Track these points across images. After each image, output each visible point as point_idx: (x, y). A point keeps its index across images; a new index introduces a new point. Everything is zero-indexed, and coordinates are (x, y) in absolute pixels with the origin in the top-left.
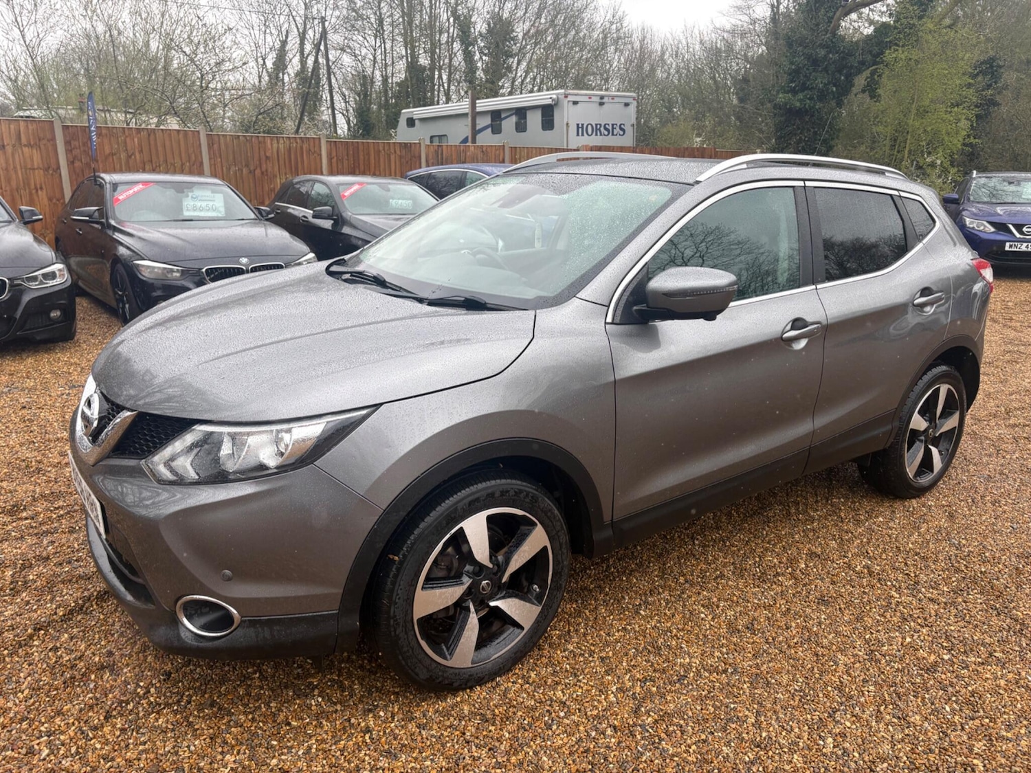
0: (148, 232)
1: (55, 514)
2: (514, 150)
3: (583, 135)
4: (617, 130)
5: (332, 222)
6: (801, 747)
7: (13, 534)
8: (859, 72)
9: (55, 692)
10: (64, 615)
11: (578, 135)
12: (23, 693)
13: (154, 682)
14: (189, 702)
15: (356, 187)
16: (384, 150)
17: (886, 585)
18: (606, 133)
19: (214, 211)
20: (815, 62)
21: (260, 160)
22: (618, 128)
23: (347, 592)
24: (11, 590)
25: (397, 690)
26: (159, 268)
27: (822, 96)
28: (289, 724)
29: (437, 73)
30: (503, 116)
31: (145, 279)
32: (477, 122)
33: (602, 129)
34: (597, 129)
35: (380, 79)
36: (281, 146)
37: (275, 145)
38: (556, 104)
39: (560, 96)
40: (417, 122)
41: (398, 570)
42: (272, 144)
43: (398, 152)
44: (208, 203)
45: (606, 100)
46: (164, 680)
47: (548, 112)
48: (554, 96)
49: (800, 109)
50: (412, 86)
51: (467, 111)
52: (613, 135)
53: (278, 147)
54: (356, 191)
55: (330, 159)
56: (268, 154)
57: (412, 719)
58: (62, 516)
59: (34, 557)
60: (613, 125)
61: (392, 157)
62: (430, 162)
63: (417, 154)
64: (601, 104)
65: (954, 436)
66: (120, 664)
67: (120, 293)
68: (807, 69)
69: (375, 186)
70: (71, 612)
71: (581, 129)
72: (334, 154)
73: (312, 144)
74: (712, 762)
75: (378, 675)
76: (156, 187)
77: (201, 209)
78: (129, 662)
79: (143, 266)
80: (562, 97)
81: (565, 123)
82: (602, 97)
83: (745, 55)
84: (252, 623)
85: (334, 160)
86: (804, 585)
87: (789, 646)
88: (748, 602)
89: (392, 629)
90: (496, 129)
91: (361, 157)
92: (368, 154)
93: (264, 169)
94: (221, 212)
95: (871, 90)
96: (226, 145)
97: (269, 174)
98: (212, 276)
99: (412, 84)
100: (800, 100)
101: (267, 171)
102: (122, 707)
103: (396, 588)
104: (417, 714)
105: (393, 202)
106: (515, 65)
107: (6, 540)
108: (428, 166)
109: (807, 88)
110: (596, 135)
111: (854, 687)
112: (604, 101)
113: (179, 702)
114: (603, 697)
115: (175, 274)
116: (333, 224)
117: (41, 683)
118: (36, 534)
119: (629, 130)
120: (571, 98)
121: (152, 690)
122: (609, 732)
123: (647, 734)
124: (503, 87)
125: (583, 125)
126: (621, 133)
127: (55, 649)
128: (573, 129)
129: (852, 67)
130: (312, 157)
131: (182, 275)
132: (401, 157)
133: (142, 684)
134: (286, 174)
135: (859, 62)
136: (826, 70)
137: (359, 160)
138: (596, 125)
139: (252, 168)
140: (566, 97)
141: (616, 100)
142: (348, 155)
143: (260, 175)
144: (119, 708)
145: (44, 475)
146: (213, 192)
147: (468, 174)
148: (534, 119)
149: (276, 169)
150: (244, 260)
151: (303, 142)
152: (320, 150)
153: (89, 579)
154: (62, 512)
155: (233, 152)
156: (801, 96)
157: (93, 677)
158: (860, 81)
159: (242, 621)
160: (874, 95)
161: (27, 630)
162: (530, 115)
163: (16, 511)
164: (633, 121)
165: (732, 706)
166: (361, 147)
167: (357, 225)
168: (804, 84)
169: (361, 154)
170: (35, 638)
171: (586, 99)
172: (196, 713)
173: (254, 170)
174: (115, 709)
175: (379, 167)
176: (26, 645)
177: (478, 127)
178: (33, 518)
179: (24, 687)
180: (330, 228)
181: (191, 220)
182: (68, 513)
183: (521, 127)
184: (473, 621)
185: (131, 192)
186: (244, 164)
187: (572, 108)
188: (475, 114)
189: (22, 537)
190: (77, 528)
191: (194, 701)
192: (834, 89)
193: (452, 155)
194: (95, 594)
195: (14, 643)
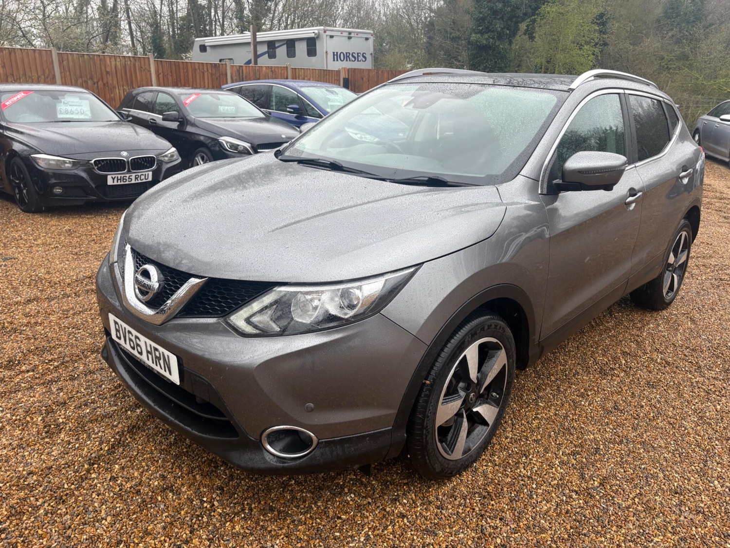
0: (39, 131)
1: (51, 365)
2: (294, 70)
3: (337, 60)
4: (361, 58)
5: (178, 123)
6: (702, 490)
7: (23, 385)
8: (523, 20)
9: (135, 516)
10: (109, 449)
11: (334, 60)
12: (106, 520)
13: (214, 496)
14: (251, 510)
15: (194, 97)
16: (199, 68)
17: (682, 370)
18: (353, 59)
19: (82, 114)
20: (495, 13)
21: (101, 74)
22: (361, 56)
23: (400, 411)
24: (46, 433)
25: (405, 481)
26: (54, 160)
27: (500, 37)
28: (339, 518)
29: (213, 11)
30: (277, 45)
31: (42, 169)
32: (258, 49)
33: (351, 56)
34: (347, 56)
35: (168, 14)
36: (118, 64)
37: (113, 63)
38: (318, 37)
39: (320, 31)
40: (208, 48)
41: (430, 391)
42: (110, 62)
43: (210, 71)
44: (77, 107)
45: (352, 35)
46: (221, 494)
47: (311, 44)
48: (316, 31)
49: (486, 45)
50: (195, 21)
51: (249, 40)
52: (358, 61)
53: (116, 64)
54: (194, 100)
55: (158, 75)
56: (108, 70)
57: (430, 503)
58: (58, 366)
59: (54, 404)
60: (358, 53)
61: (206, 74)
62: (234, 78)
63: (224, 73)
64: (350, 38)
65: (683, 267)
66: (176, 485)
67: (17, 181)
68: (490, 17)
69: (208, 96)
70: (113, 446)
71: (336, 56)
72: (161, 71)
73: (142, 62)
74: (655, 509)
75: (385, 471)
76: (35, 94)
77: (72, 113)
78: (184, 482)
79: (40, 159)
80: (321, 32)
81: (325, 51)
82: (350, 33)
83: (430, 7)
84: (328, 444)
85: (161, 76)
86: (633, 375)
87: (649, 420)
88: (604, 390)
89: (424, 437)
90: (272, 55)
91: (182, 74)
92: (187, 71)
93: (105, 81)
94: (88, 115)
95: (530, 33)
96: (73, 61)
97: (109, 84)
98: (100, 165)
99: (194, 19)
100: (486, 39)
101: (107, 83)
102: (200, 521)
103: (429, 405)
104: (431, 498)
105: (221, 108)
106: (273, 8)
107: (19, 391)
108: (232, 82)
109: (490, 31)
110: (347, 60)
111: (706, 443)
112: (351, 36)
113: (243, 510)
114: (554, 469)
115: (67, 165)
116: (178, 126)
117: (118, 509)
118: (43, 384)
119: (369, 58)
120: (328, 33)
121: (216, 503)
122: (574, 496)
123: (602, 494)
124: (264, 24)
125: (337, 53)
126: (364, 60)
127: (113, 479)
128: (330, 56)
129: (518, 17)
130: (143, 73)
131: (73, 166)
132: (212, 74)
133: (205, 499)
134: (123, 86)
135: (523, 14)
136: (502, 18)
137: (180, 76)
138: (347, 53)
139: (95, 81)
140: (325, 32)
141: (360, 35)
142: (171, 72)
143: (102, 86)
144: (198, 522)
145: (21, 334)
146: (81, 98)
147: (274, 87)
148: (301, 49)
149: (115, 82)
150: (125, 154)
151: (135, 60)
152: (150, 68)
153: (111, 417)
154: (56, 364)
155: (80, 68)
156: (486, 36)
157: (159, 498)
158: (523, 26)
159: (318, 443)
160: (532, 38)
161: (83, 466)
162: (297, 44)
163: (12, 365)
164: (372, 50)
165: (643, 466)
166: (181, 66)
167: (198, 125)
168: (488, 28)
169: (182, 71)
170: (92, 472)
171: (339, 34)
172: (262, 517)
173: (98, 82)
174: (195, 523)
175: (196, 81)
176: (86, 478)
177: (259, 53)
178: (33, 371)
179: (103, 514)
180: (176, 128)
181: (70, 121)
182: (62, 363)
183: (291, 53)
184: (465, 424)
185: (15, 99)
186: (88, 77)
187: (329, 41)
188: (256, 43)
189: (31, 387)
190: (76, 376)
191: (255, 508)
192: (508, 32)
193: (250, 73)
194: (126, 429)
195: (77, 478)
